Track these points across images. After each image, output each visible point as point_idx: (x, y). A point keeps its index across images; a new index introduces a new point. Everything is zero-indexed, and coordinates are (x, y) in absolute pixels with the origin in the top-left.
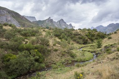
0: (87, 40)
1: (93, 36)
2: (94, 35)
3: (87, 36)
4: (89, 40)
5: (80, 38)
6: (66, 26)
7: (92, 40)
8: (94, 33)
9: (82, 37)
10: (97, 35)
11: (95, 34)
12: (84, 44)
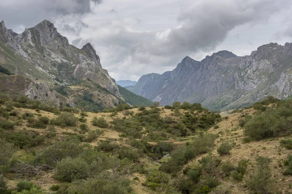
0: (186, 131)
1: (194, 121)
2: (197, 119)
3: (184, 122)
4: (188, 129)
5: (175, 128)
6: (66, 57)
7: (193, 130)
8: (196, 114)
9: (178, 126)
10: (202, 119)
11: (197, 116)
12: (182, 136)
